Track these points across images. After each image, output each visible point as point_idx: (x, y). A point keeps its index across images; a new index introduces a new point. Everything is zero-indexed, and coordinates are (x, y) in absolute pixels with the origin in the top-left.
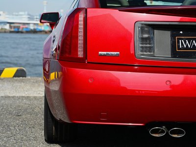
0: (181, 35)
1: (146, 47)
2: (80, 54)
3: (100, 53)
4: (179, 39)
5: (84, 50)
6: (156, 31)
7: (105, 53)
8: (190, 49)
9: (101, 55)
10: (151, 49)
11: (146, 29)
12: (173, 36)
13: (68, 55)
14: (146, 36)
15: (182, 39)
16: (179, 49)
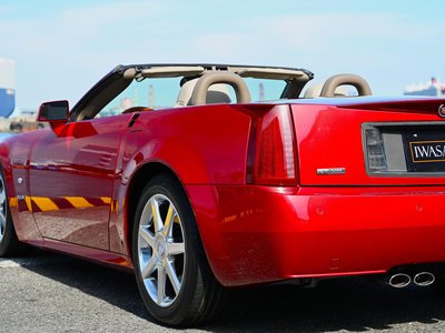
0: (415, 139)
1: (377, 159)
2: (291, 174)
3: (319, 170)
4: (413, 146)
6: (385, 136)
7: (326, 170)
9: (320, 174)
10: (382, 161)
11: (375, 132)
12: (406, 141)
14: (374, 143)
15: (417, 145)
16: (415, 159)
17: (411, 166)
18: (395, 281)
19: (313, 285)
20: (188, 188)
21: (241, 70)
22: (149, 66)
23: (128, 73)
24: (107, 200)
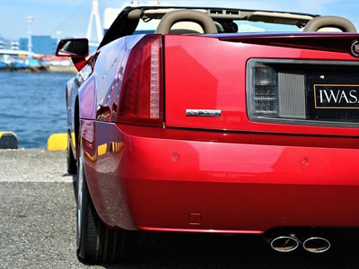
0: (322, 81)
1: (265, 102)
2: (154, 113)
3: (188, 111)
4: (318, 88)
5: (160, 105)
6: (280, 75)
7: (197, 111)
8: (337, 105)
9: (190, 115)
10: (272, 105)
11: (265, 71)
12: (309, 84)
13: (132, 115)
14: (264, 82)
15: (323, 88)
16: (319, 104)
17: (312, 112)
18: (277, 244)
21: (249, 14)
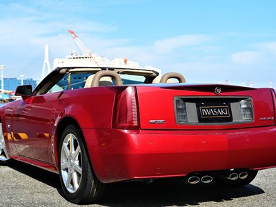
0: (203, 106)
1: (182, 116)
2: (135, 123)
4: (202, 109)
6: (186, 103)
8: (209, 116)
9: (151, 123)
10: (185, 117)
11: (181, 102)
12: (198, 107)
14: (181, 107)
15: (204, 108)
16: (203, 116)
17: (200, 120)
19: (151, 181)
20: (83, 130)
22: (73, 68)
23: (62, 71)
24: (47, 135)
